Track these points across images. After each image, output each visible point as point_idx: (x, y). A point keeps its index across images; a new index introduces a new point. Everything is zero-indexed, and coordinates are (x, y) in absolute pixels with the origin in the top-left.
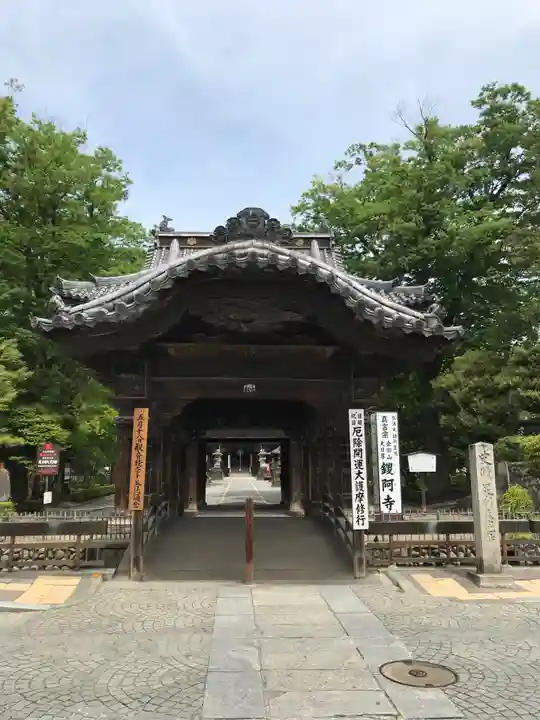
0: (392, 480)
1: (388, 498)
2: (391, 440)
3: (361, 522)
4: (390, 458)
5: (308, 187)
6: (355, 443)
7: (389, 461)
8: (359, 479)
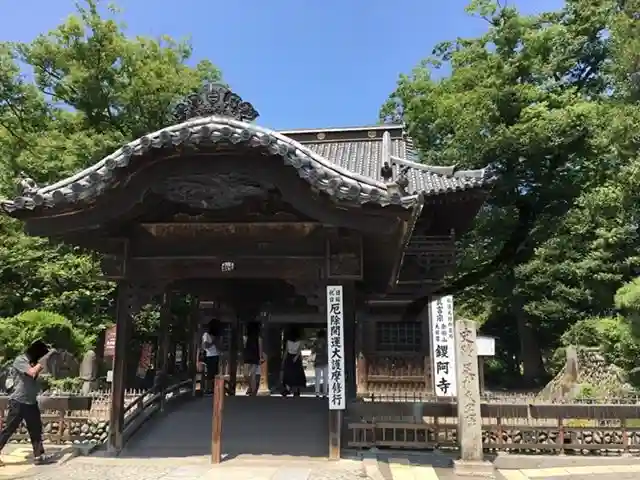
0: (447, 363)
1: (444, 381)
2: (446, 323)
3: (337, 401)
4: (445, 341)
5: (395, 88)
6: (332, 321)
7: (444, 344)
8: (336, 358)
